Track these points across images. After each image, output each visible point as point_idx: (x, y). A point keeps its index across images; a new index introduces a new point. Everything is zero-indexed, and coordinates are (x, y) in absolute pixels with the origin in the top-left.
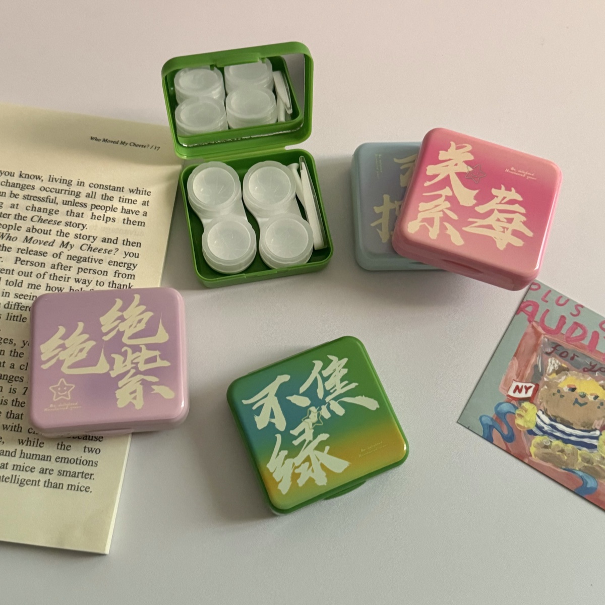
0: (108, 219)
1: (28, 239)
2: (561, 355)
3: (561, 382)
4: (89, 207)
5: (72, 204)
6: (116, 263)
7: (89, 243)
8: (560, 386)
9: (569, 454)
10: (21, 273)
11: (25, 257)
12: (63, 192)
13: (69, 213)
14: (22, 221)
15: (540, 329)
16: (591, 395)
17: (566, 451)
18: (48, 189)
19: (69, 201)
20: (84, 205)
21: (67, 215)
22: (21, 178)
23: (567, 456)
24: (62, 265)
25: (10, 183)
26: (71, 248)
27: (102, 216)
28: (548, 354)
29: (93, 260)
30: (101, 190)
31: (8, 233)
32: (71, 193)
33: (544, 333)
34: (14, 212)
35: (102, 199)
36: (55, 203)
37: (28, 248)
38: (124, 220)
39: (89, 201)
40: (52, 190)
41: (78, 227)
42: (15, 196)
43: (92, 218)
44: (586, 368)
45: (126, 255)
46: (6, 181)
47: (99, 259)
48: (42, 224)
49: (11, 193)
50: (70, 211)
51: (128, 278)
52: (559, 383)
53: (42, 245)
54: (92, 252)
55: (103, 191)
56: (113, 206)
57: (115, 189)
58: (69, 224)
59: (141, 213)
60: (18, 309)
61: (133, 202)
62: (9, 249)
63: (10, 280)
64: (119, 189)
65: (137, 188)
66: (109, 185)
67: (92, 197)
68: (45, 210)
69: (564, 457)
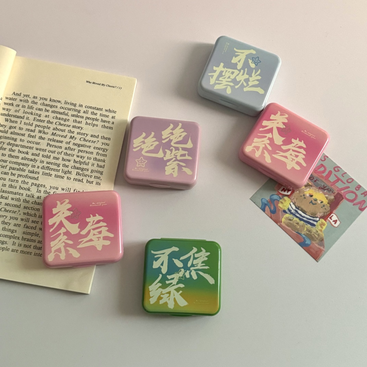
0: (94, 125)
1: (54, 134)
4: (85, 118)
5: (76, 116)
6: (97, 148)
7: (84, 137)
10: (50, 151)
11: (52, 143)
12: (72, 110)
13: (74, 121)
14: (51, 124)
16: (320, 200)
18: (64, 108)
19: (74, 115)
20: (82, 117)
22: (50, 102)
24: (70, 148)
25: (45, 104)
26: (75, 139)
27: (91, 123)
29: (86, 146)
30: (91, 109)
31: (44, 130)
32: (75, 110)
34: (47, 119)
35: (91, 114)
36: (67, 115)
37: (53, 138)
38: (102, 126)
39: (85, 115)
40: (66, 109)
41: (79, 129)
42: (48, 111)
43: (86, 124)
44: (321, 187)
45: (103, 144)
46: (43, 103)
47: (89, 145)
48: (61, 126)
49: (45, 110)
51: (103, 156)
53: (60, 137)
54: (86, 142)
55: (92, 110)
56: (97, 118)
57: (98, 109)
58: (74, 127)
59: (111, 122)
60: (48, 170)
61: (107, 116)
62: (44, 139)
63: (44, 155)
64: (100, 109)
65: (110, 109)
66: (95, 107)
67: (86, 113)
68: (63, 119)
69: (298, 227)
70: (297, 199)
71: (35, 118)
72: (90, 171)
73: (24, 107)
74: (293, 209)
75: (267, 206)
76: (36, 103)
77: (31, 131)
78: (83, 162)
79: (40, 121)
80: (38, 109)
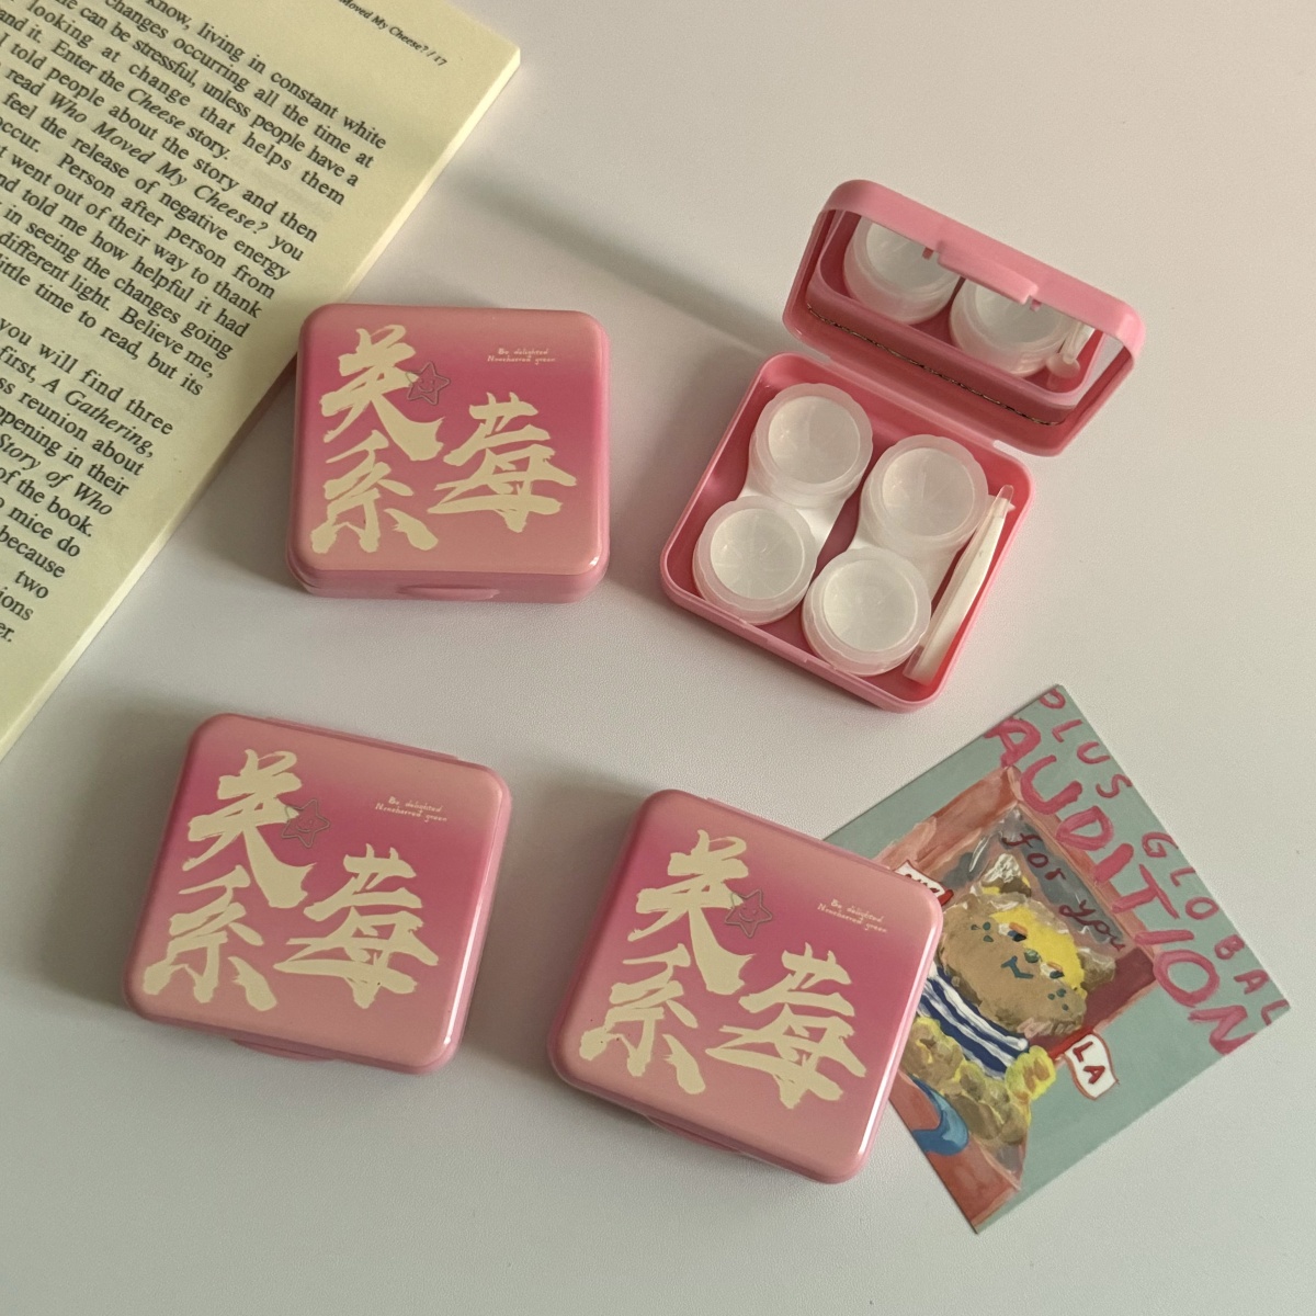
0: (277, 159)
1: (105, 129)
2: (1030, 858)
3: (1001, 910)
4: (251, 117)
5: (221, 98)
6: (249, 251)
7: (216, 187)
10: (60, 189)
11: (82, 160)
12: (216, 66)
13: (207, 113)
14: (112, 90)
15: (1016, 788)
16: (1050, 965)
18: (189, 49)
19: (217, 90)
20: (242, 110)
21: (201, 115)
22: (149, 6)
24: (144, 208)
25: (123, 6)
26: (179, 182)
27: (268, 147)
28: (1007, 844)
29: (210, 224)
30: (290, 94)
31: (74, 100)
32: (229, 75)
33: (1021, 799)
34: (104, 64)
35: (284, 113)
36: (189, 81)
37: (97, 146)
38: (307, 173)
39: (257, 108)
40: (197, 54)
41: (211, 149)
42: (122, 35)
43: (245, 143)
44: (1068, 908)
45: (277, 244)
47: (222, 228)
48: (147, 111)
49: (117, 27)
50: (211, 110)
51: (258, 290)
53: (125, 152)
54: (215, 208)
55: (293, 100)
57: (317, 104)
58: (196, 134)
59: (347, 175)
60: (21, 255)
61: (342, 146)
62: (58, 132)
63: (34, 193)
64: (326, 108)
65: (363, 123)
66: (310, 91)
67: (265, 102)
68: (165, 87)
69: (928, 1058)
71: (63, 45)
72: (181, 324)
77: (28, 86)
78: (171, 279)
79: (75, 63)
80: (90, 15)
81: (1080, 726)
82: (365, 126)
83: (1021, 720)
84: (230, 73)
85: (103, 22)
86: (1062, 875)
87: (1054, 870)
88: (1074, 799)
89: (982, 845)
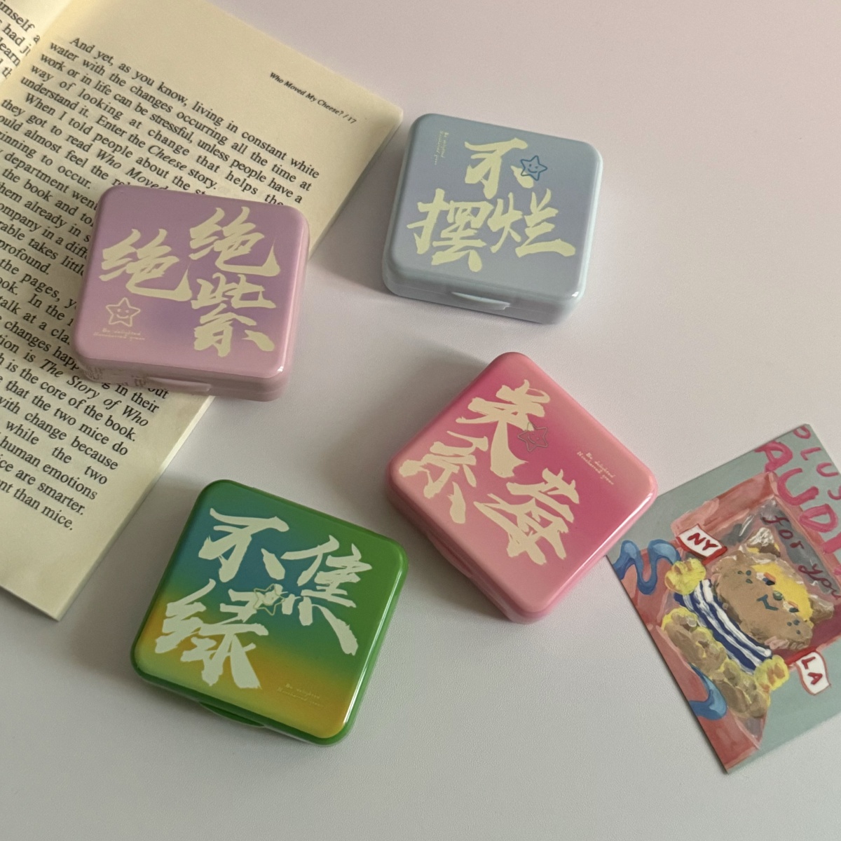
0: (248, 188)
1: (134, 172)
2: (781, 533)
3: (759, 564)
4: (230, 161)
5: (210, 150)
8: (755, 567)
9: (712, 654)
12: (205, 129)
13: (201, 160)
14: (137, 146)
15: (774, 487)
16: (790, 603)
17: (710, 648)
18: (187, 119)
19: (207, 144)
20: (224, 156)
21: (197, 161)
22: (159, 92)
23: (707, 655)
25: (142, 92)
27: (242, 180)
28: (765, 521)
30: (255, 146)
31: (113, 154)
32: (214, 134)
33: (777, 493)
34: (132, 130)
35: (252, 158)
36: (188, 139)
37: (129, 184)
38: (268, 196)
39: (234, 155)
40: (193, 122)
41: (205, 183)
42: (142, 111)
43: (227, 178)
44: (804, 567)
46: (138, 88)
48: (161, 160)
49: (138, 106)
50: (203, 157)
52: (755, 564)
55: (257, 149)
56: (261, 172)
57: (273, 151)
58: (194, 173)
59: (294, 196)
61: (291, 178)
62: (103, 176)
64: (279, 154)
65: (304, 162)
66: (268, 143)
67: (239, 151)
68: (172, 144)
69: (702, 654)
70: (725, 576)
71: (103, 119)
73: (89, 81)
74: (705, 599)
75: (633, 567)
76: (121, 83)
77: (81, 145)
79: (112, 130)
80: (120, 98)
81: (820, 452)
82: (305, 164)
83: (780, 443)
84: (214, 133)
85: (129, 103)
86: (801, 545)
87: (796, 541)
88: (812, 498)
89: (749, 520)
